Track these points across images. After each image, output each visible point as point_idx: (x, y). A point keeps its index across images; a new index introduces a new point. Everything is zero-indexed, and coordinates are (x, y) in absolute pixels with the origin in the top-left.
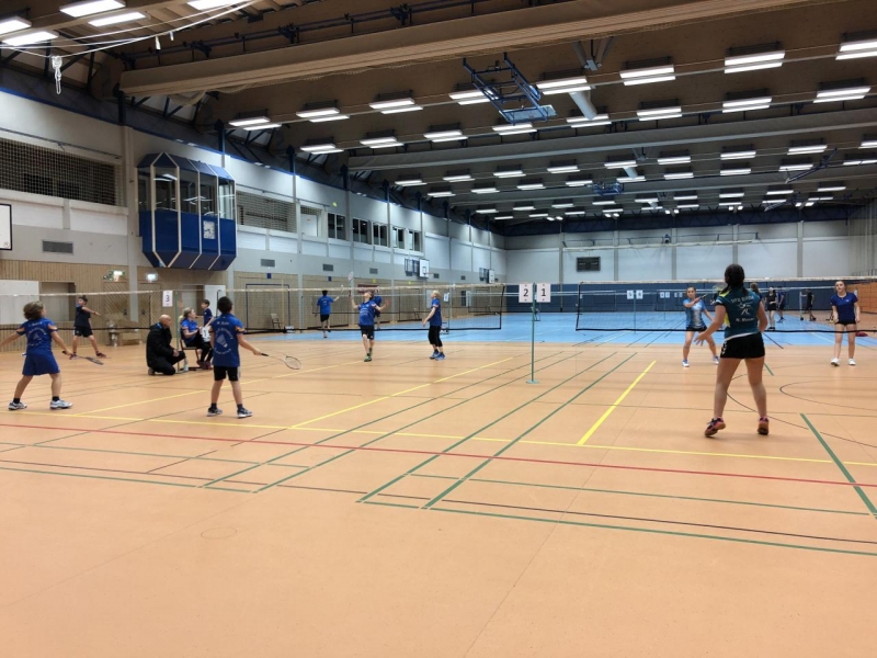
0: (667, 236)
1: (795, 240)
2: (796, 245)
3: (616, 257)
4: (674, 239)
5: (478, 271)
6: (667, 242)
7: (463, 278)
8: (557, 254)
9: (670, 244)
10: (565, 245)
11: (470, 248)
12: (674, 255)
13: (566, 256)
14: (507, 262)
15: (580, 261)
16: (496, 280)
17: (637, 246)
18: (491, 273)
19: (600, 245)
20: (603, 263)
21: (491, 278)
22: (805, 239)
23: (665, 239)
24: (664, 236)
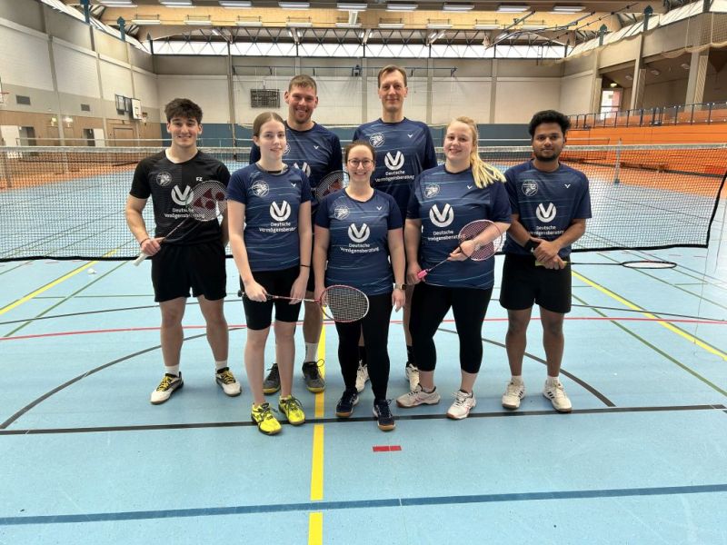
0: (358, 68)
1: (490, 79)
2: (489, 86)
4: (364, 71)
5: (113, 99)
6: (357, 74)
7: (85, 108)
8: (225, 84)
9: (360, 78)
10: (234, 73)
11: (93, 62)
12: (365, 91)
13: (237, 88)
14: (157, 90)
15: (254, 93)
16: (144, 114)
17: (322, 78)
18: (135, 104)
19: (278, 74)
21: (137, 113)
22: (499, 79)
23: (355, 71)
24: (355, 66)
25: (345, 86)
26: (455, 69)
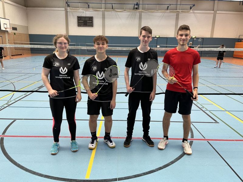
0: (137, 4)
1: (213, 12)
2: (212, 15)
3: (104, 18)
4: (141, 6)
6: (136, 8)
8: (64, 13)
9: (138, 11)
10: (69, 6)
12: (140, 18)
13: (70, 15)
14: (27, 16)
15: (79, 18)
17: (117, 10)
18: (4, 21)
19: (92, 7)
20: (96, 21)
21: (5, 27)
22: (218, 12)
23: (136, 6)
24: (136, 3)
25: (129, 15)
26: (194, 5)
